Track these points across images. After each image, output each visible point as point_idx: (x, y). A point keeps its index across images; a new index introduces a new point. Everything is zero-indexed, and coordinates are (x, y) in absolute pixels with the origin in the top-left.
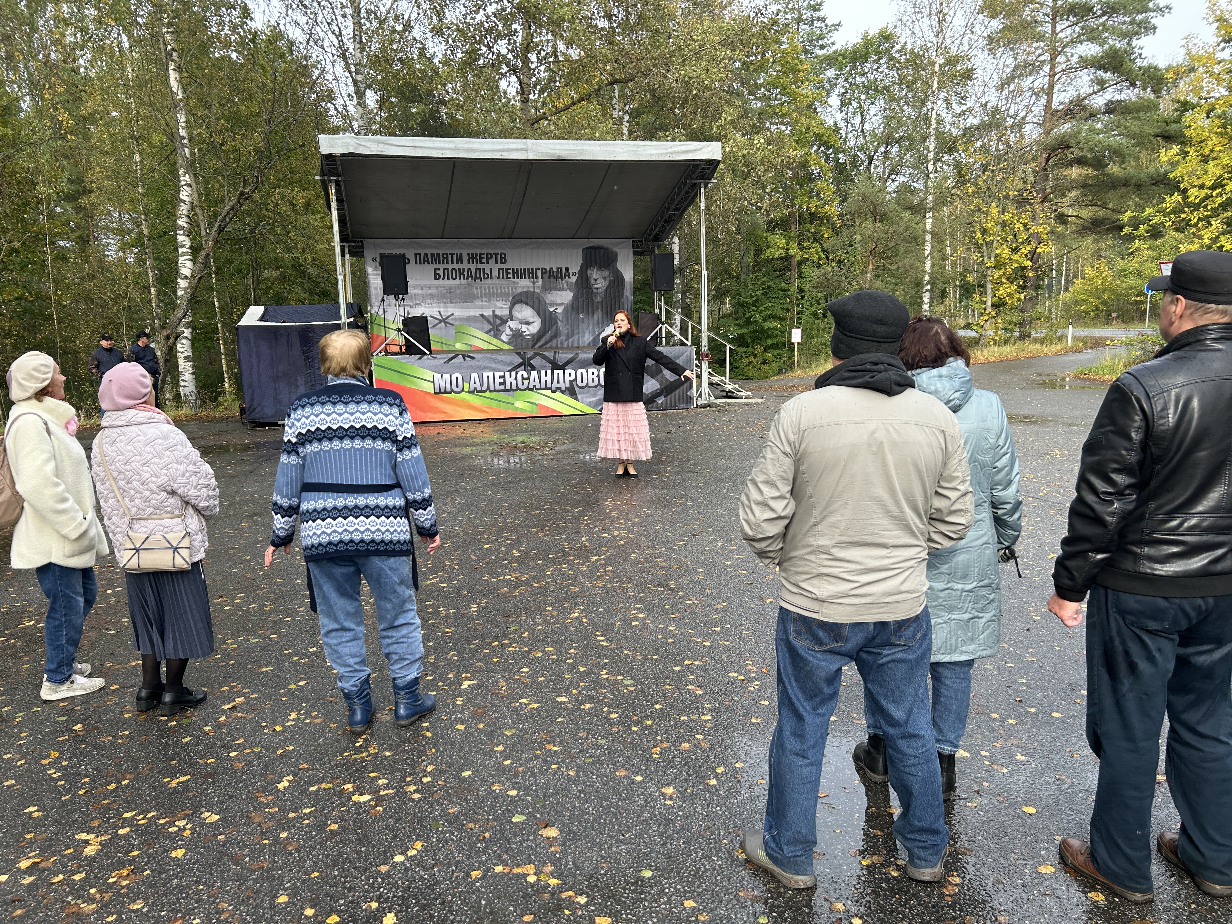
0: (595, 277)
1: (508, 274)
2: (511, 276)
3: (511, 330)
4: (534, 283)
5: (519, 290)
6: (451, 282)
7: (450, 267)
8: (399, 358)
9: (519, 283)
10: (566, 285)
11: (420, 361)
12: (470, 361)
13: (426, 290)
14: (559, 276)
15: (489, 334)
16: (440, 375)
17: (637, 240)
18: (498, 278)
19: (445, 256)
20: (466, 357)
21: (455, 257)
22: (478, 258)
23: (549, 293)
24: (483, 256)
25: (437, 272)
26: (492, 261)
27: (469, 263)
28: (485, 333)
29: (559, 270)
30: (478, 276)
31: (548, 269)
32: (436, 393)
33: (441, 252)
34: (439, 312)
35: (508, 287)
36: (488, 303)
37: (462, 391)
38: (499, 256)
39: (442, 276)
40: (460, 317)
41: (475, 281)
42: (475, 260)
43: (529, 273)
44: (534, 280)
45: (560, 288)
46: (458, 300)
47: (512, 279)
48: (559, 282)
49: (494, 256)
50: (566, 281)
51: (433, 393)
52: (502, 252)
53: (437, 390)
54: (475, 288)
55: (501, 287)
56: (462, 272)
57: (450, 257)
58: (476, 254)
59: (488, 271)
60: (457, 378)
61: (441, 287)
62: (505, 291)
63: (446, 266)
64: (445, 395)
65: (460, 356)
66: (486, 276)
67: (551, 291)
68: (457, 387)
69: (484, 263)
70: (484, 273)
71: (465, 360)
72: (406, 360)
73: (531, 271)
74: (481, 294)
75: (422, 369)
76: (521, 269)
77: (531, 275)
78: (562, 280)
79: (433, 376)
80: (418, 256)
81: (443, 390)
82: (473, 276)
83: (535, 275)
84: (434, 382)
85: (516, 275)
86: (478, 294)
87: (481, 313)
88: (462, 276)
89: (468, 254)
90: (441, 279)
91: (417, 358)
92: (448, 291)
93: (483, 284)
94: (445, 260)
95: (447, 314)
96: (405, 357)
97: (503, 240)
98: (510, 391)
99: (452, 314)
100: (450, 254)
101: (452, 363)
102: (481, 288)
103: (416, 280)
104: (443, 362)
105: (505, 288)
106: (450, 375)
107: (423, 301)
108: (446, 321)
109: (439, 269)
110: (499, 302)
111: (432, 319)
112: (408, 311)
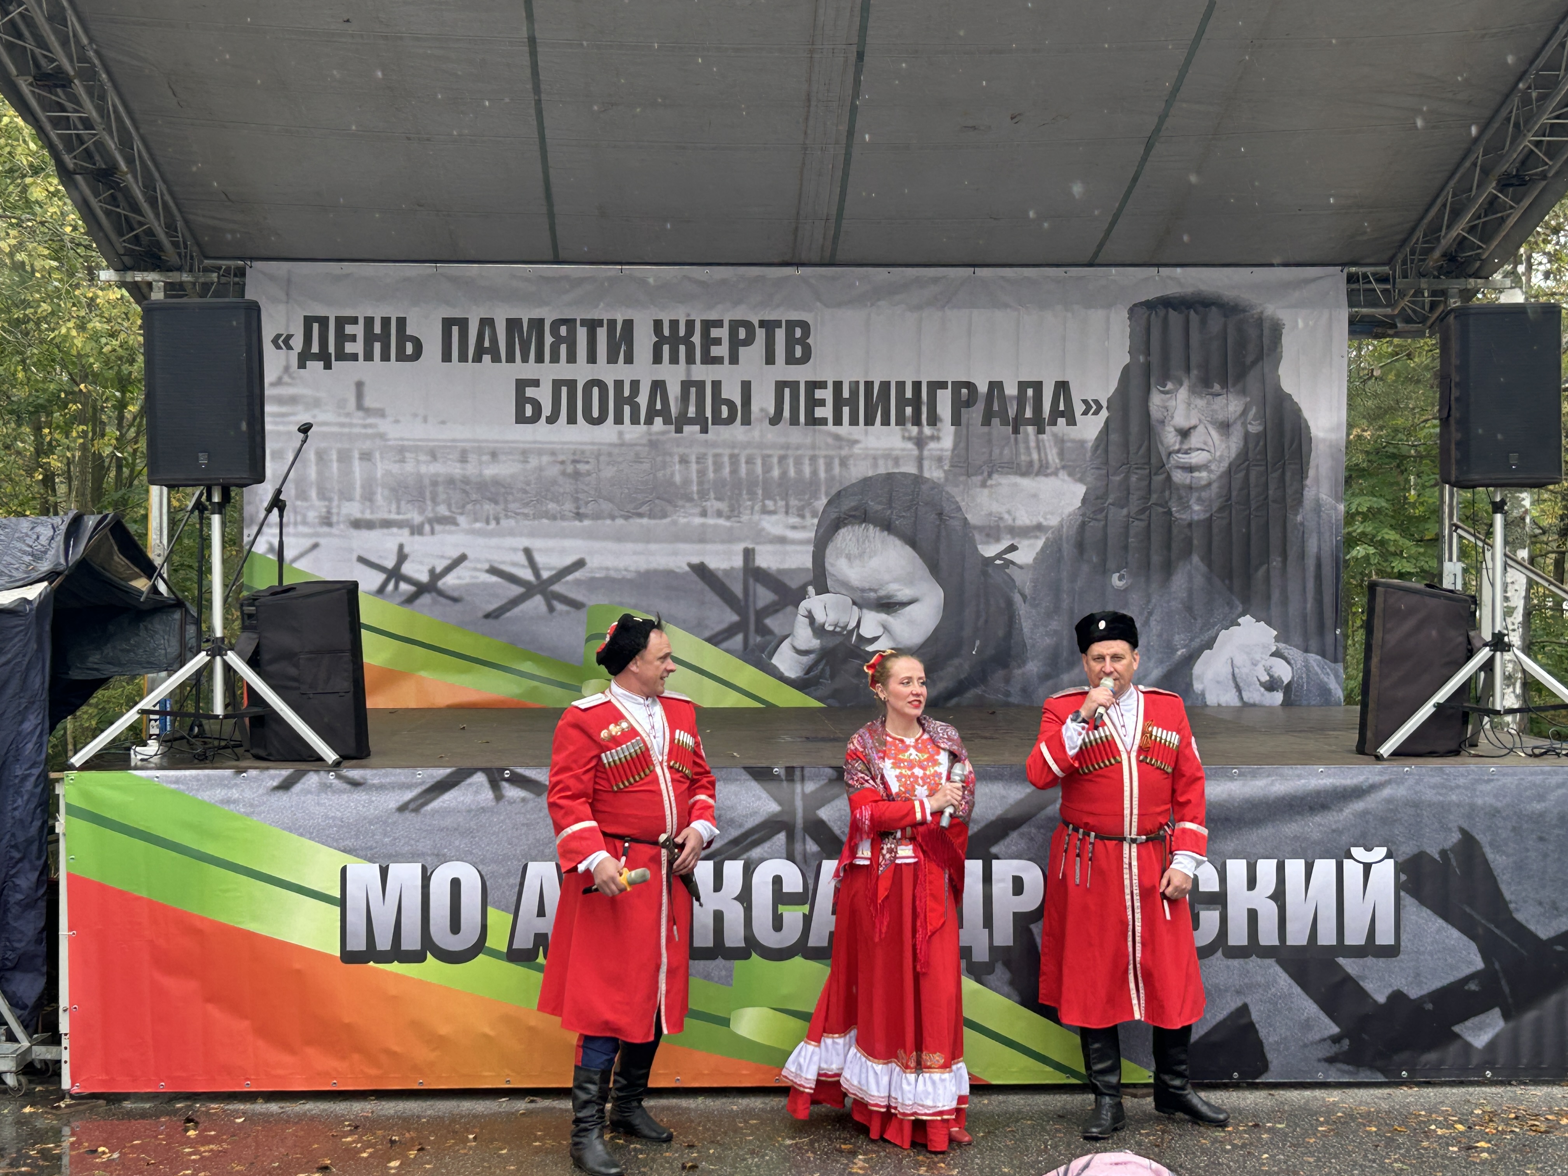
0: (1180, 419)
1: (814, 403)
2: (825, 412)
3: (818, 630)
4: (920, 442)
5: (859, 471)
6: (581, 434)
7: (581, 372)
8: (197, 779)
9: (856, 442)
10: (1055, 451)
11: (284, 798)
12: (524, 800)
13: (481, 463)
14: (1028, 414)
15: (725, 645)
16: (376, 867)
17: (1369, 270)
18: (775, 420)
19: (563, 331)
20: (505, 784)
21: (602, 334)
22: (696, 339)
23: (984, 485)
24: (715, 333)
25: (530, 392)
26: (752, 354)
27: (657, 359)
28: (709, 640)
29: (1030, 392)
30: (692, 411)
31: (983, 388)
32: (349, 957)
33: (549, 315)
34: (528, 552)
35: (813, 459)
36: (728, 518)
37: (479, 947)
38: (780, 335)
39: (547, 411)
40: (613, 574)
41: (679, 430)
42: (682, 349)
43: (902, 402)
44: (921, 432)
45: (1031, 463)
46: (606, 506)
47: (830, 427)
48: (1027, 441)
49: (760, 334)
50: (1055, 435)
51: (338, 954)
52: (795, 316)
53: (358, 943)
54: (676, 459)
55: (782, 459)
56: (627, 393)
57: (582, 334)
58: (690, 324)
59: (732, 392)
60: (456, 884)
61: (540, 453)
62: (799, 471)
63: (563, 370)
64: (395, 967)
65: (480, 778)
66: (725, 412)
67: (990, 475)
68: (455, 926)
69: (718, 360)
70: (717, 400)
71: (499, 797)
72: (220, 793)
73: (909, 394)
74: (700, 483)
75: (294, 837)
76: (869, 385)
77: (909, 410)
78: (1041, 431)
79: (344, 870)
80: (455, 330)
81: (384, 943)
82: (674, 410)
83: (924, 409)
84: (342, 903)
85: (846, 410)
86: (686, 482)
87: (695, 560)
88: (627, 409)
89: (658, 324)
90: (543, 419)
91: (275, 783)
92: (570, 469)
93: (714, 445)
94: (563, 348)
95: (569, 560)
96: (222, 778)
97: (802, 271)
98: (714, 958)
99: (580, 564)
100: (584, 322)
101: (435, 812)
102: (701, 459)
103: (443, 422)
104: (393, 805)
105: (798, 462)
106: (424, 869)
107: (463, 506)
108: (557, 588)
109: (536, 383)
110: (774, 518)
111: (494, 579)
112: (401, 547)
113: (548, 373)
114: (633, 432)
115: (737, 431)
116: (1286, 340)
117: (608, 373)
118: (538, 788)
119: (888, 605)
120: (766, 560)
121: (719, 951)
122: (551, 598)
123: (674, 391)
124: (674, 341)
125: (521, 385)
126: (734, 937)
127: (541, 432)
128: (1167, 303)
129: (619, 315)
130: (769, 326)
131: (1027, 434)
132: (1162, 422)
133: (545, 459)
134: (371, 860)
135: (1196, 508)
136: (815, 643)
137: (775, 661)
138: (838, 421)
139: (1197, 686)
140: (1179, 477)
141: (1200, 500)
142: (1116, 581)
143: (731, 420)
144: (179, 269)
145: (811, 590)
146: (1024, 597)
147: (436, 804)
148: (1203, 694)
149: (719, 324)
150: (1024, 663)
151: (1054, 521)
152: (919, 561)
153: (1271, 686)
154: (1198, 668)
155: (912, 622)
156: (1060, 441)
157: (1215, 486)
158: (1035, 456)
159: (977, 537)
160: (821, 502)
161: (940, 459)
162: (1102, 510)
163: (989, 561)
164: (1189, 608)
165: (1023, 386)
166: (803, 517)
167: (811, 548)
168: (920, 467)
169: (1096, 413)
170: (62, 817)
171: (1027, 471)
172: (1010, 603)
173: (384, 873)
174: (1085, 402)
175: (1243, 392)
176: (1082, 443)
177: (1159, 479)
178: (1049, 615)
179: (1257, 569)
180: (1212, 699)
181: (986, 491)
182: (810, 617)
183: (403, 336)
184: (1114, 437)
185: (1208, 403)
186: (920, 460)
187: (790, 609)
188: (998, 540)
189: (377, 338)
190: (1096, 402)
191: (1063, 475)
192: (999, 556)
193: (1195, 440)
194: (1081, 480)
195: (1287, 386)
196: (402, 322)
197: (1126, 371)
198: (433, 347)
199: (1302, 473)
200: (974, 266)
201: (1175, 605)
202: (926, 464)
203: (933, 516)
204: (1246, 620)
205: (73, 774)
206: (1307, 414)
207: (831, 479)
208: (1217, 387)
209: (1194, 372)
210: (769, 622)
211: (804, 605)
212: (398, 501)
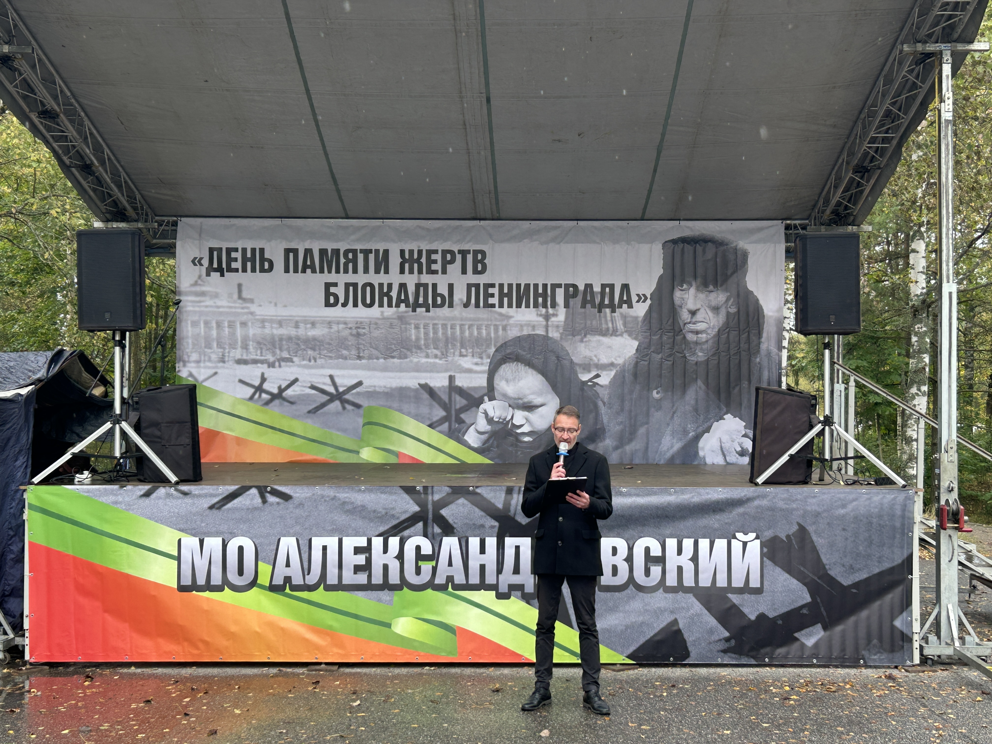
0: (691, 305)
1: (488, 296)
2: (494, 300)
3: (490, 420)
4: (547, 317)
5: (513, 333)
6: (362, 312)
7: (361, 279)
8: (99, 490)
9: (511, 317)
10: (621, 322)
11: (147, 501)
12: (278, 503)
13: (306, 329)
14: (607, 302)
15: (438, 429)
16: (197, 539)
17: (797, 222)
18: (466, 305)
19: (350, 256)
20: (268, 495)
21: (372, 257)
22: (423, 260)
23: (582, 341)
24: (434, 257)
25: (332, 290)
26: (455, 268)
27: (402, 272)
28: (430, 426)
29: (607, 290)
30: (421, 300)
31: (581, 288)
32: (182, 588)
33: (343, 247)
34: (331, 377)
35: (488, 326)
36: (441, 359)
37: (253, 583)
38: (470, 258)
39: (342, 300)
40: (378, 389)
41: (414, 310)
42: (416, 266)
43: (536, 295)
44: (547, 312)
45: (608, 329)
46: (375, 352)
47: (497, 309)
48: (605, 317)
49: (459, 257)
50: (621, 314)
51: (176, 587)
52: (478, 247)
53: (187, 581)
54: (413, 326)
55: (470, 327)
56: (385, 290)
57: (361, 257)
58: (420, 252)
59: (443, 290)
60: (241, 549)
61: (338, 323)
62: (479, 333)
63: (350, 278)
64: (207, 594)
65: (254, 491)
66: (439, 300)
67: (585, 336)
68: (241, 572)
69: (435, 272)
70: (435, 294)
71: (264, 501)
72: (112, 498)
73: (540, 291)
74: (426, 339)
75: (152, 522)
76: (519, 286)
77: (540, 300)
78: (613, 311)
79: (179, 541)
80: (291, 255)
81: (201, 580)
82: (411, 299)
83: (549, 299)
84: (178, 559)
85: (506, 300)
86: (418, 339)
87: (423, 382)
88: (385, 299)
89: (402, 252)
90: (340, 304)
91: (142, 493)
92: (354, 332)
93: (432, 318)
94: (350, 265)
95: (354, 381)
96: (113, 490)
97: (482, 223)
98: (383, 590)
99: (360, 384)
100: (362, 251)
101: (229, 509)
102: (426, 326)
103: (285, 306)
104: (206, 505)
105: (479, 328)
106: (223, 541)
107: (296, 352)
108: (347, 397)
109: (335, 285)
110: (466, 358)
111: (313, 392)
112: (263, 374)
113: (342, 279)
114: (389, 312)
115: (445, 311)
116: (751, 261)
117: (376, 279)
118: (286, 497)
119: (529, 407)
120: (462, 381)
121: (386, 586)
122: (344, 402)
123: (411, 289)
124: (411, 261)
125: (328, 286)
126: (394, 578)
127: (337, 312)
128: (684, 240)
129: (381, 247)
130: (464, 253)
131: (605, 313)
132: (681, 307)
133: (341, 326)
134: (194, 535)
135: (700, 354)
136: (488, 428)
137: (466, 437)
138: (501, 306)
139: (701, 453)
140: (691, 337)
141: (702, 350)
142: (655, 394)
143: (442, 305)
144: (136, 221)
145: (486, 398)
146: (604, 403)
147: (229, 505)
148: (704, 458)
149: (436, 252)
150: (604, 439)
151: (620, 361)
152: (546, 383)
153: (742, 453)
154: (701, 444)
155: (542, 416)
156: (624, 317)
157: (710, 342)
158: (610, 325)
159: (578, 369)
160: (492, 350)
161: (557, 327)
162: (647, 355)
163: (584, 383)
164: (696, 410)
165: (603, 286)
166: (481, 358)
167: (486, 376)
168: (547, 331)
169: (644, 301)
170: (26, 511)
171: (605, 333)
172: (596, 407)
173: (202, 542)
174: (638, 295)
175: (726, 290)
176: (636, 318)
177: (679, 338)
178: (618, 413)
179: (734, 388)
180: (709, 461)
181: (583, 345)
182: (486, 413)
183: (263, 259)
184: (655, 315)
185: (707, 296)
186: (547, 327)
187: (474, 409)
188: (589, 371)
189: (249, 259)
190: (644, 295)
191: (626, 336)
192: (590, 380)
193: (699, 316)
194: (636, 339)
195: (751, 286)
196: (262, 250)
197: (661, 278)
198: (279, 265)
199: (759, 335)
200: (577, 220)
201: (688, 408)
202: (550, 329)
203: (554, 358)
204: (728, 417)
205: (32, 487)
206: (762, 302)
207: (497, 337)
208: (711, 287)
209: (699, 280)
210: (463, 416)
211: (482, 406)
212: (261, 349)
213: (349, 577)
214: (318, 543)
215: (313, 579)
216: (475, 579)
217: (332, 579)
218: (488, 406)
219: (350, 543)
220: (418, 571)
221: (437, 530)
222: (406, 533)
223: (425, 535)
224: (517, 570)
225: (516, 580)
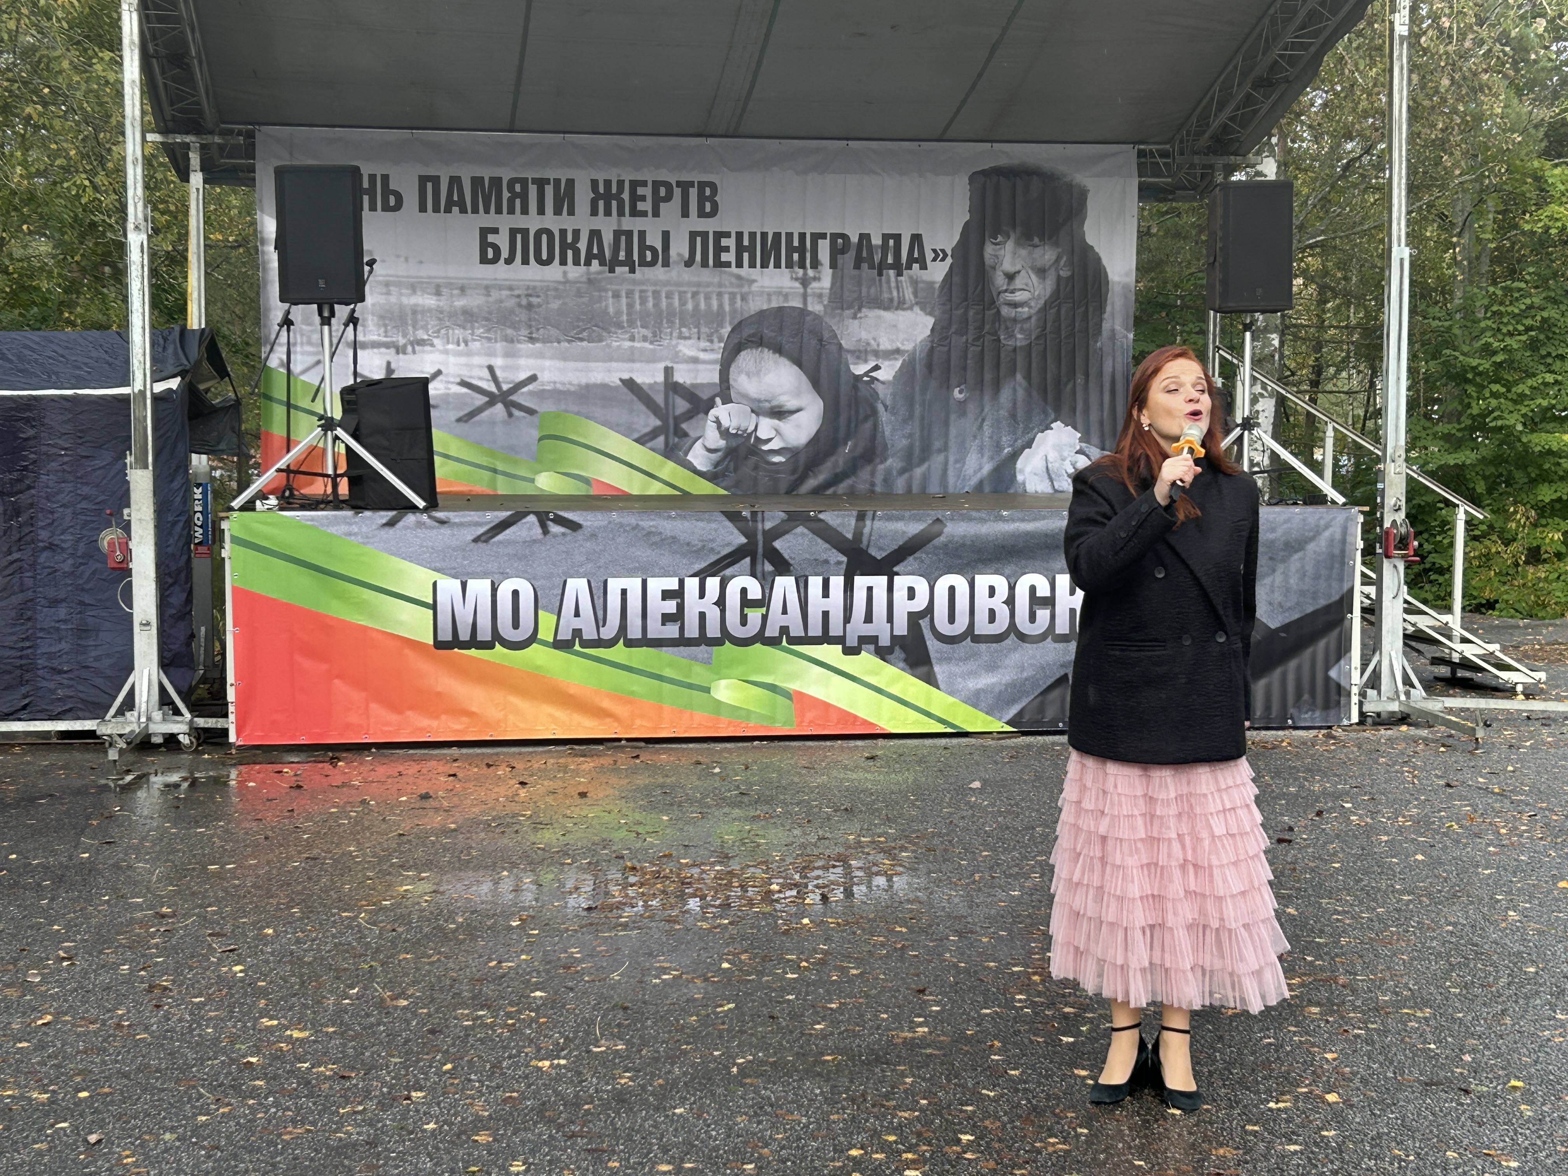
0: (1008, 265)
1: (720, 249)
2: (729, 257)
3: (724, 433)
4: (805, 282)
5: (757, 305)
6: (533, 273)
7: (533, 223)
8: (326, 517)
9: (754, 281)
10: (910, 290)
11: (391, 531)
12: (564, 534)
13: (452, 295)
14: (890, 260)
15: (650, 444)
16: (458, 582)
17: (1154, 147)
18: (689, 263)
19: (518, 188)
20: (550, 523)
21: (549, 190)
22: (626, 196)
23: (855, 317)
24: (640, 191)
25: (491, 238)
26: (671, 209)
27: (594, 212)
28: (637, 441)
29: (891, 242)
30: (622, 255)
31: (855, 239)
32: (439, 645)
33: (506, 175)
34: (491, 369)
35: (720, 295)
36: (652, 343)
37: (533, 639)
38: (693, 193)
39: (505, 254)
40: (559, 386)
41: (612, 271)
42: (614, 203)
43: (790, 250)
44: (805, 274)
45: (891, 300)
46: (554, 332)
47: (733, 269)
48: (888, 282)
49: (677, 192)
50: (911, 278)
51: (431, 642)
52: (705, 178)
53: (446, 635)
54: (610, 294)
55: (695, 295)
56: (569, 240)
57: (533, 190)
58: (621, 183)
59: (654, 240)
60: (515, 593)
61: (500, 288)
62: (708, 305)
63: (519, 221)
64: (473, 652)
65: (532, 518)
66: (649, 256)
67: (860, 310)
68: (516, 624)
69: (644, 214)
70: (643, 247)
71: (546, 531)
72: (344, 528)
73: (796, 243)
74: (629, 314)
75: (398, 559)
76: (764, 235)
77: (796, 256)
78: (900, 274)
79: (435, 584)
80: (429, 186)
81: (464, 635)
82: (608, 254)
83: (808, 255)
84: (434, 607)
85: (746, 256)
86: (619, 313)
87: (626, 376)
88: (570, 253)
89: (594, 183)
90: (502, 260)
91: (384, 521)
92: (524, 302)
93: (642, 283)
94: (518, 202)
95: (523, 376)
96: (345, 518)
97: (710, 141)
98: (699, 645)
99: (533, 378)
100: (535, 181)
101: (500, 542)
102: (629, 294)
103: (421, 262)
104: (470, 538)
105: (707, 298)
106: (493, 583)
107: (438, 331)
108: (513, 398)
109: (495, 231)
110: (689, 342)
111: (464, 390)
112: (389, 364)
113: (505, 222)
114: (574, 272)
115: (658, 272)
117: (551, 222)
118: (574, 526)
119: (779, 413)
120: (682, 376)
121: (703, 640)
122: (510, 406)
123: (608, 238)
124: (608, 197)
125: (484, 232)
126: (713, 631)
127: (500, 271)
128: (998, 171)
129: (563, 175)
130: (685, 186)
131: (888, 276)
132: (994, 268)
133: (505, 293)
134: (455, 577)
135: (1019, 336)
136: (722, 443)
137: (689, 458)
138: (739, 265)
139: (1020, 478)
140: (1005, 311)
141: (1022, 331)
142: (957, 394)
143: (653, 263)
144: (211, 133)
145: (718, 400)
146: (886, 407)
147: (500, 537)
148: (1024, 484)
149: (644, 184)
150: (886, 460)
151: (908, 347)
152: (804, 378)
154: (1019, 464)
155: (798, 426)
156: (914, 282)
157: (1034, 319)
158: (895, 294)
159: (850, 358)
160: (726, 330)
161: (820, 296)
162: (946, 338)
163: (858, 378)
164: (1013, 416)
165: (886, 237)
166: (711, 341)
167: (718, 367)
168: (805, 302)
169: (943, 260)
170: (227, 544)
171: (888, 306)
172: (874, 413)
173: (464, 586)
174: (934, 251)
175: (1056, 244)
176: (931, 284)
177: (990, 313)
178: (905, 421)
179: (1066, 384)
180: (1031, 488)
181: (856, 322)
182: (718, 422)
183: (387, 191)
184: (956, 279)
185: (1030, 253)
186: (805, 296)
187: (701, 415)
188: (866, 361)
189: (366, 191)
190: (943, 251)
191: (917, 309)
192: (866, 374)
193: (1018, 283)
194: (930, 314)
195: (1090, 240)
196: (385, 178)
197: (967, 225)
198: (411, 199)
200: (847, 139)
201: (1003, 413)
202: (809, 299)
203: (814, 342)
205: (235, 514)
206: (1105, 262)
207: (734, 311)
208: (1036, 240)
210: (684, 426)
211: (713, 412)
212: (385, 326)
213: (656, 630)
214: (615, 585)
215: (608, 632)
216: (815, 630)
217: (635, 631)
218: (721, 411)
219: (656, 585)
220: (744, 621)
221: (769, 567)
222: (728, 572)
223: (753, 574)
224: (869, 618)
225: (868, 630)
